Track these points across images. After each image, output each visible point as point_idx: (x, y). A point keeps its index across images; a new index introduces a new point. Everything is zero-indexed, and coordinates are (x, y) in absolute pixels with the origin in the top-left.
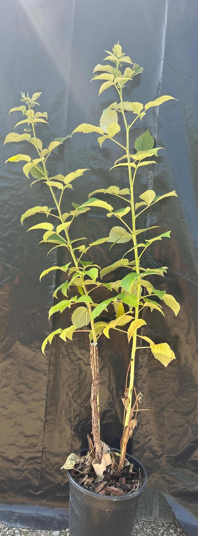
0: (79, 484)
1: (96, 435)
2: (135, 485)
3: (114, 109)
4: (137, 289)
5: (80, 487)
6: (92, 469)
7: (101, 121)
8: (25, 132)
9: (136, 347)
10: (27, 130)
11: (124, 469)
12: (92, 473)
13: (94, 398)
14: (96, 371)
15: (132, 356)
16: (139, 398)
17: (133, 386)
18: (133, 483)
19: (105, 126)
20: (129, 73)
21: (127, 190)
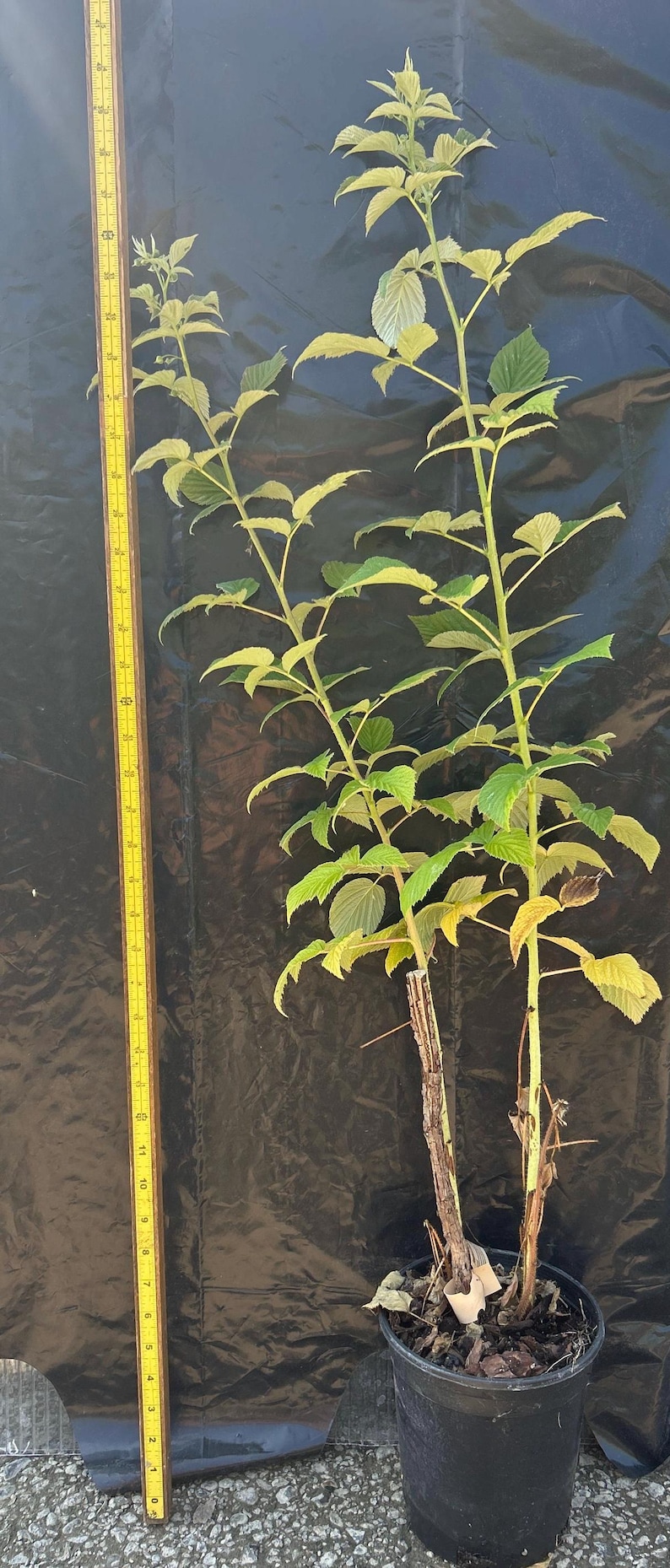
0: (415, 1353)
1: (449, 1221)
2: (569, 1346)
3: (411, 269)
4: (527, 808)
5: (420, 1362)
6: (448, 1311)
7: (375, 312)
8: (162, 367)
9: (540, 973)
10: (164, 359)
11: (536, 1303)
12: (450, 1320)
13: (432, 1121)
14: (430, 1047)
15: (529, 998)
16: (559, 1110)
17: (540, 1082)
18: (562, 1340)
19: (390, 324)
20: (450, 150)
21: (473, 516)
